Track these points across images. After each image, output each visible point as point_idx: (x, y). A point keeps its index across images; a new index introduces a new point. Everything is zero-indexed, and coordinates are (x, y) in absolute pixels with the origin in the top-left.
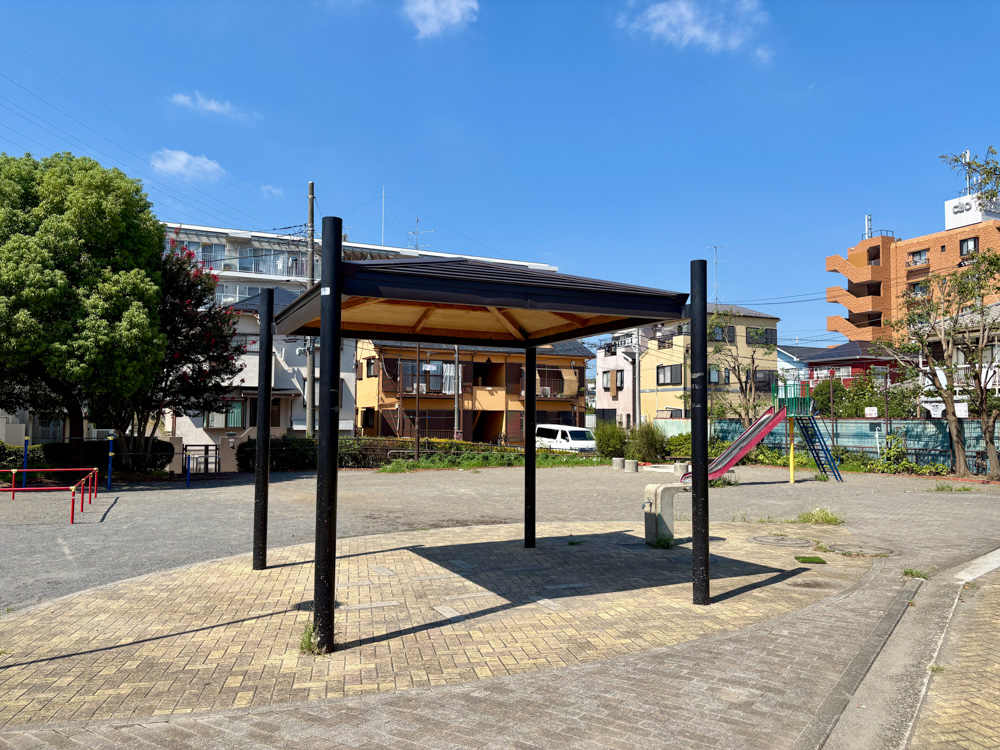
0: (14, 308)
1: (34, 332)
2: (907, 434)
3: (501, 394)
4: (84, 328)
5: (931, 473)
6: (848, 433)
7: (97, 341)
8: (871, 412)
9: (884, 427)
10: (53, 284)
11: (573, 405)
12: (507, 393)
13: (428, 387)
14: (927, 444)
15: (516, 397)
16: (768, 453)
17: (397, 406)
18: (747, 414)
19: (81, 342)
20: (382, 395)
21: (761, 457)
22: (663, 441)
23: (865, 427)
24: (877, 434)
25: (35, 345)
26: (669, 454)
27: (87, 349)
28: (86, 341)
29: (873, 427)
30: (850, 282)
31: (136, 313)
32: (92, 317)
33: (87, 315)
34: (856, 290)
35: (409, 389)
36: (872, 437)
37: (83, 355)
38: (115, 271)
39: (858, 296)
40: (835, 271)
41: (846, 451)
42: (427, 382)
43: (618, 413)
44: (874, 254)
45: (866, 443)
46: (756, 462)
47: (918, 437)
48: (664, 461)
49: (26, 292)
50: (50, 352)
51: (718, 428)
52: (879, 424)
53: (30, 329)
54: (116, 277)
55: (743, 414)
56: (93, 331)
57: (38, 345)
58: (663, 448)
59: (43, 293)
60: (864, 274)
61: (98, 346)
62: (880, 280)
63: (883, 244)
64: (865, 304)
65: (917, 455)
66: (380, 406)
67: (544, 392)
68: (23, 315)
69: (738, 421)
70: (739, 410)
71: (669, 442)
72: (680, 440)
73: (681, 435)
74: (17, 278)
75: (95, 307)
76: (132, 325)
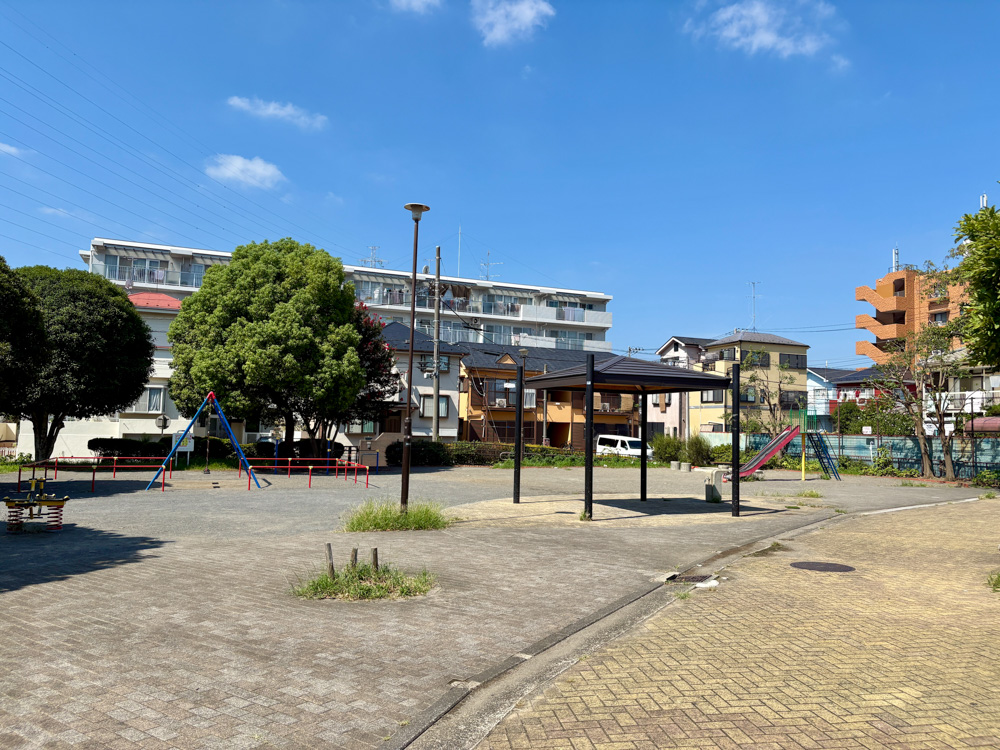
0: (284, 352)
1: (295, 369)
2: (893, 447)
3: (568, 409)
4: (323, 365)
5: (907, 476)
6: (851, 445)
7: (331, 374)
8: (867, 430)
9: (876, 441)
10: (306, 337)
11: (628, 419)
12: (573, 408)
13: (507, 402)
14: (906, 455)
15: (579, 411)
16: (790, 460)
17: (482, 417)
18: (774, 429)
19: (322, 375)
20: (471, 408)
21: (785, 463)
22: (708, 450)
23: (863, 442)
24: (871, 447)
25: (295, 377)
26: (713, 460)
27: (326, 380)
28: (325, 374)
29: (868, 441)
30: (877, 311)
31: (351, 354)
32: (327, 358)
33: (323, 357)
34: (883, 318)
35: (492, 403)
36: (867, 449)
37: (323, 383)
38: (337, 325)
39: (884, 324)
40: (864, 300)
41: (848, 459)
42: (507, 397)
43: (666, 426)
44: (899, 286)
45: (864, 454)
46: (781, 467)
47: (900, 450)
48: (709, 465)
49: (290, 342)
50: (304, 381)
51: (753, 440)
52: (873, 440)
53: (293, 367)
54: (337, 330)
55: (771, 429)
56: (329, 367)
57: (297, 377)
58: (708, 455)
59: (301, 342)
60: (890, 304)
61: (332, 377)
62: (904, 309)
63: (908, 277)
64: (890, 331)
65: (899, 462)
66: (469, 417)
67: (604, 407)
68: (289, 358)
69: (767, 435)
70: (768, 426)
71: (713, 452)
72: (723, 449)
73: (722, 445)
74: (285, 333)
75: (328, 351)
76: (350, 363)
